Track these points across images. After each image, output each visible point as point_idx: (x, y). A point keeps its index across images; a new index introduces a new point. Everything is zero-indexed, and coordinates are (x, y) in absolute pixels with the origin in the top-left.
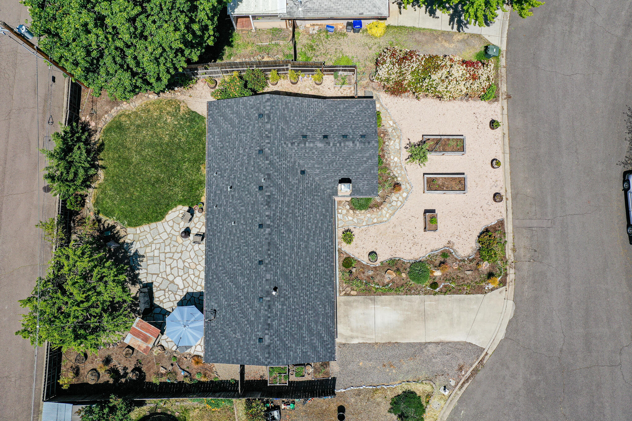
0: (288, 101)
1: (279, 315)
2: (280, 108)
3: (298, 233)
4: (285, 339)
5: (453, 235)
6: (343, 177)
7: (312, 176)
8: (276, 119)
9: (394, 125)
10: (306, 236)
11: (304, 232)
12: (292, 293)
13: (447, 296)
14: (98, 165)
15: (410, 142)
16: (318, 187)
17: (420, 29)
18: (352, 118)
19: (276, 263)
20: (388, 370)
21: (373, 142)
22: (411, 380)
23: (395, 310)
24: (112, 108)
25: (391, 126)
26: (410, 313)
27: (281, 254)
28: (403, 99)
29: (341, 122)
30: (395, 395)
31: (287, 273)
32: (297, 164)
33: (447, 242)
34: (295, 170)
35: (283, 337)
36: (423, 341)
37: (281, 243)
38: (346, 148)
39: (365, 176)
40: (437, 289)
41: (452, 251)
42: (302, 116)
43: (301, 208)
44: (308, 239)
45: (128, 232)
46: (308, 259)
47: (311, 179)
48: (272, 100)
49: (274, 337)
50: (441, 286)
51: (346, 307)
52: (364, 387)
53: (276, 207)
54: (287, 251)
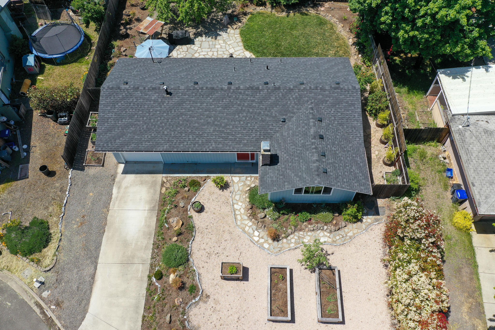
0: (356, 106)
1: (145, 97)
2: (348, 99)
3: (222, 115)
4: (123, 102)
5: (217, 302)
6: (280, 157)
7: (280, 129)
8: (336, 95)
9: (348, 237)
10: (219, 123)
11: (223, 121)
12: (165, 109)
13: (145, 292)
14: (290, 13)
15: (329, 255)
16: (269, 136)
17: (477, 274)
18: (345, 166)
19: (194, 95)
20: (78, 220)
21: (319, 180)
22: (61, 243)
23: (140, 230)
24: (337, 19)
25: (346, 234)
26: (133, 247)
27: (202, 99)
28: (381, 248)
29: (340, 155)
30: (50, 225)
31: (184, 104)
32: (291, 115)
33: (208, 294)
34: (285, 113)
35: (125, 101)
36: (100, 261)
37: (213, 99)
38: (310, 154)
39: (281, 177)
40: (154, 279)
41: (197, 299)
42: (343, 121)
43: (247, 119)
44: (216, 125)
45: (236, 30)
46: (197, 125)
47: (277, 129)
48: (354, 91)
49: (126, 92)
50: (157, 284)
51: (151, 182)
52: (67, 196)
53: (247, 95)
54: (205, 105)
